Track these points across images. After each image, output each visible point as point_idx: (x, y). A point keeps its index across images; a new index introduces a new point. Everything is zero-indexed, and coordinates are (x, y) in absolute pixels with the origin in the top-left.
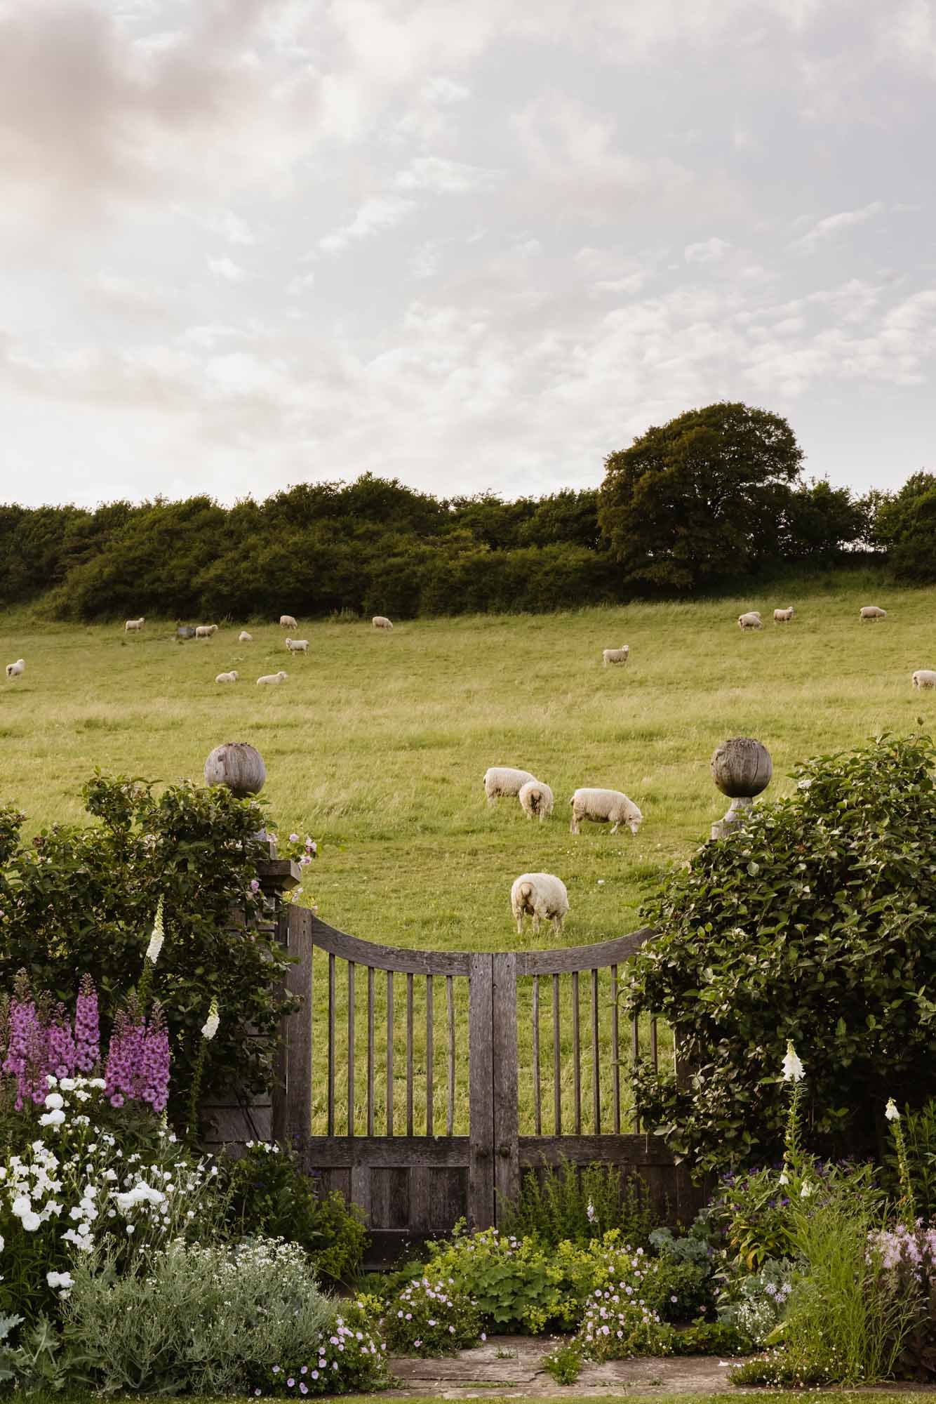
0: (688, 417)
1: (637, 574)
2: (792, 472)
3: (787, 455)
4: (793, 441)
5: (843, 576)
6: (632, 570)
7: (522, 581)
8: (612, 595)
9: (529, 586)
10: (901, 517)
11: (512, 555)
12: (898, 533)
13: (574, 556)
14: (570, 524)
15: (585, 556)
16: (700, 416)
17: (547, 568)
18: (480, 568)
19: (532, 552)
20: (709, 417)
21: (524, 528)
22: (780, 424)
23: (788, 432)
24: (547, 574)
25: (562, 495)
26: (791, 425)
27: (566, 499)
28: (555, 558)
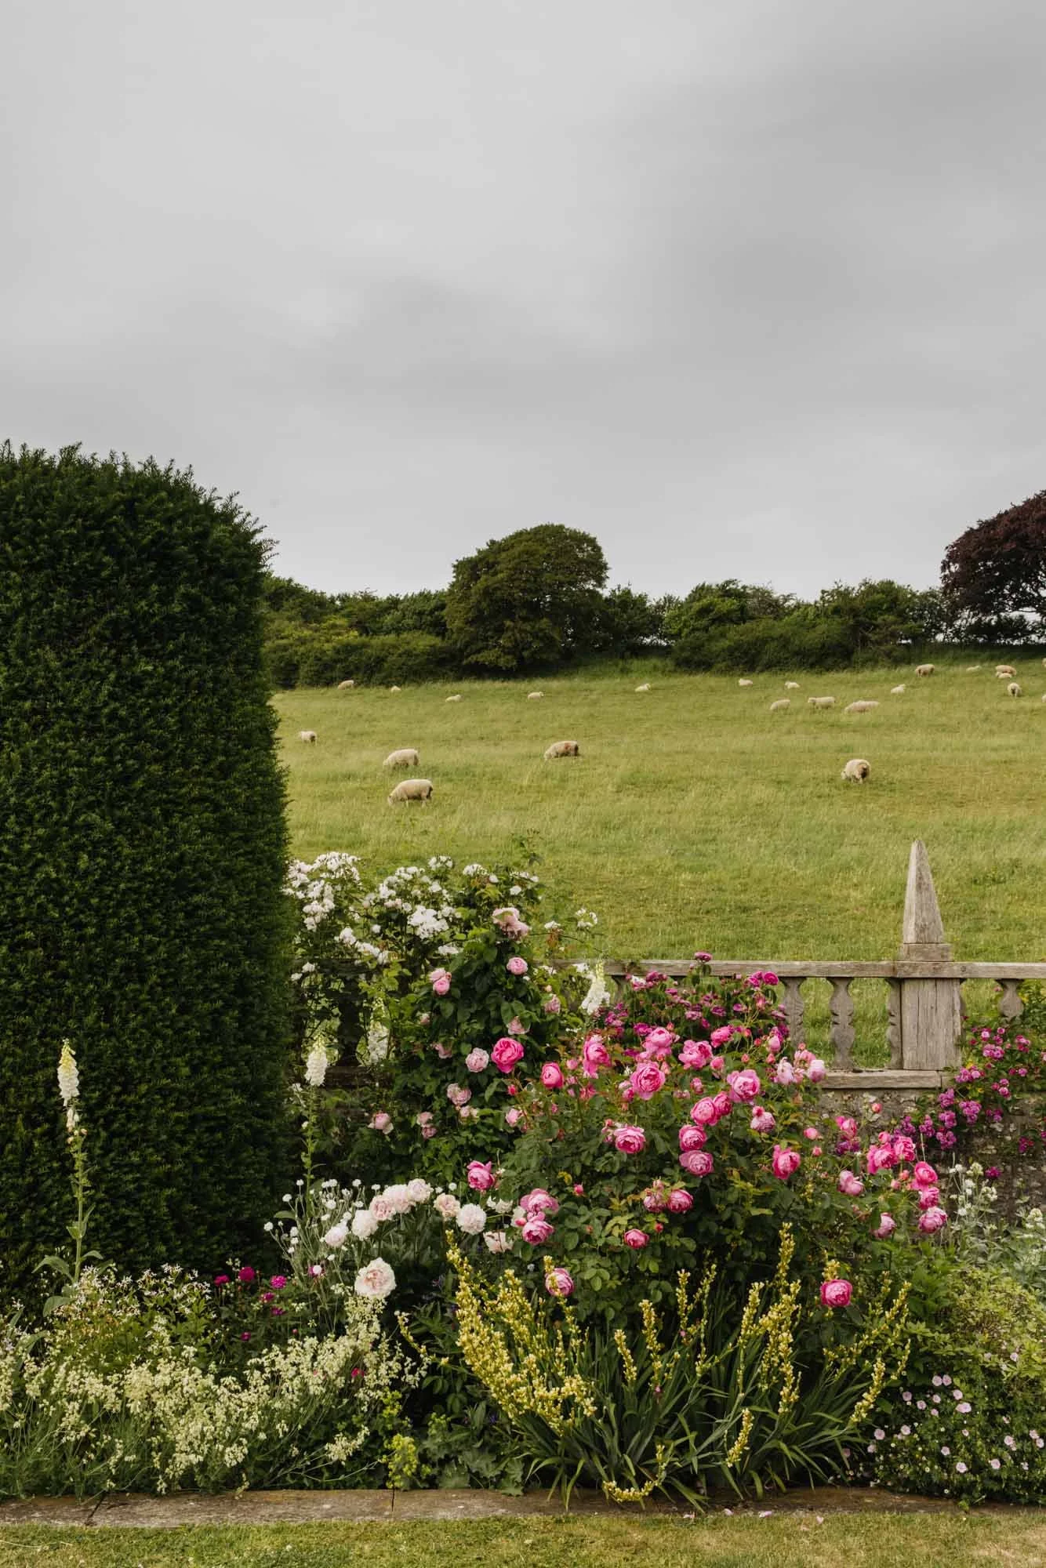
0: (519, 534)
1: (473, 658)
2: (600, 581)
3: (596, 567)
4: (601, 556)
5: (636, 664)
6: (469, 655)
7: (380, 660)
8: (451, 674)
9: (386, 665)
10: (683, 618)
11: (377, 641)
12: (680, 631)
13: (424, 641)
14: (424, 617)
15: (433, 642)
16: (529, 533)
17: (401, 650)
18: (349, 649)
19: (391, 638)
20: (535, 534)
21: (388, 619)
22: (592, 542)
23: (597, 549)
24: (400, 655)
25: (421, 594)
26: (599, 543)
27: (425, 597)
28: (408, 643)
